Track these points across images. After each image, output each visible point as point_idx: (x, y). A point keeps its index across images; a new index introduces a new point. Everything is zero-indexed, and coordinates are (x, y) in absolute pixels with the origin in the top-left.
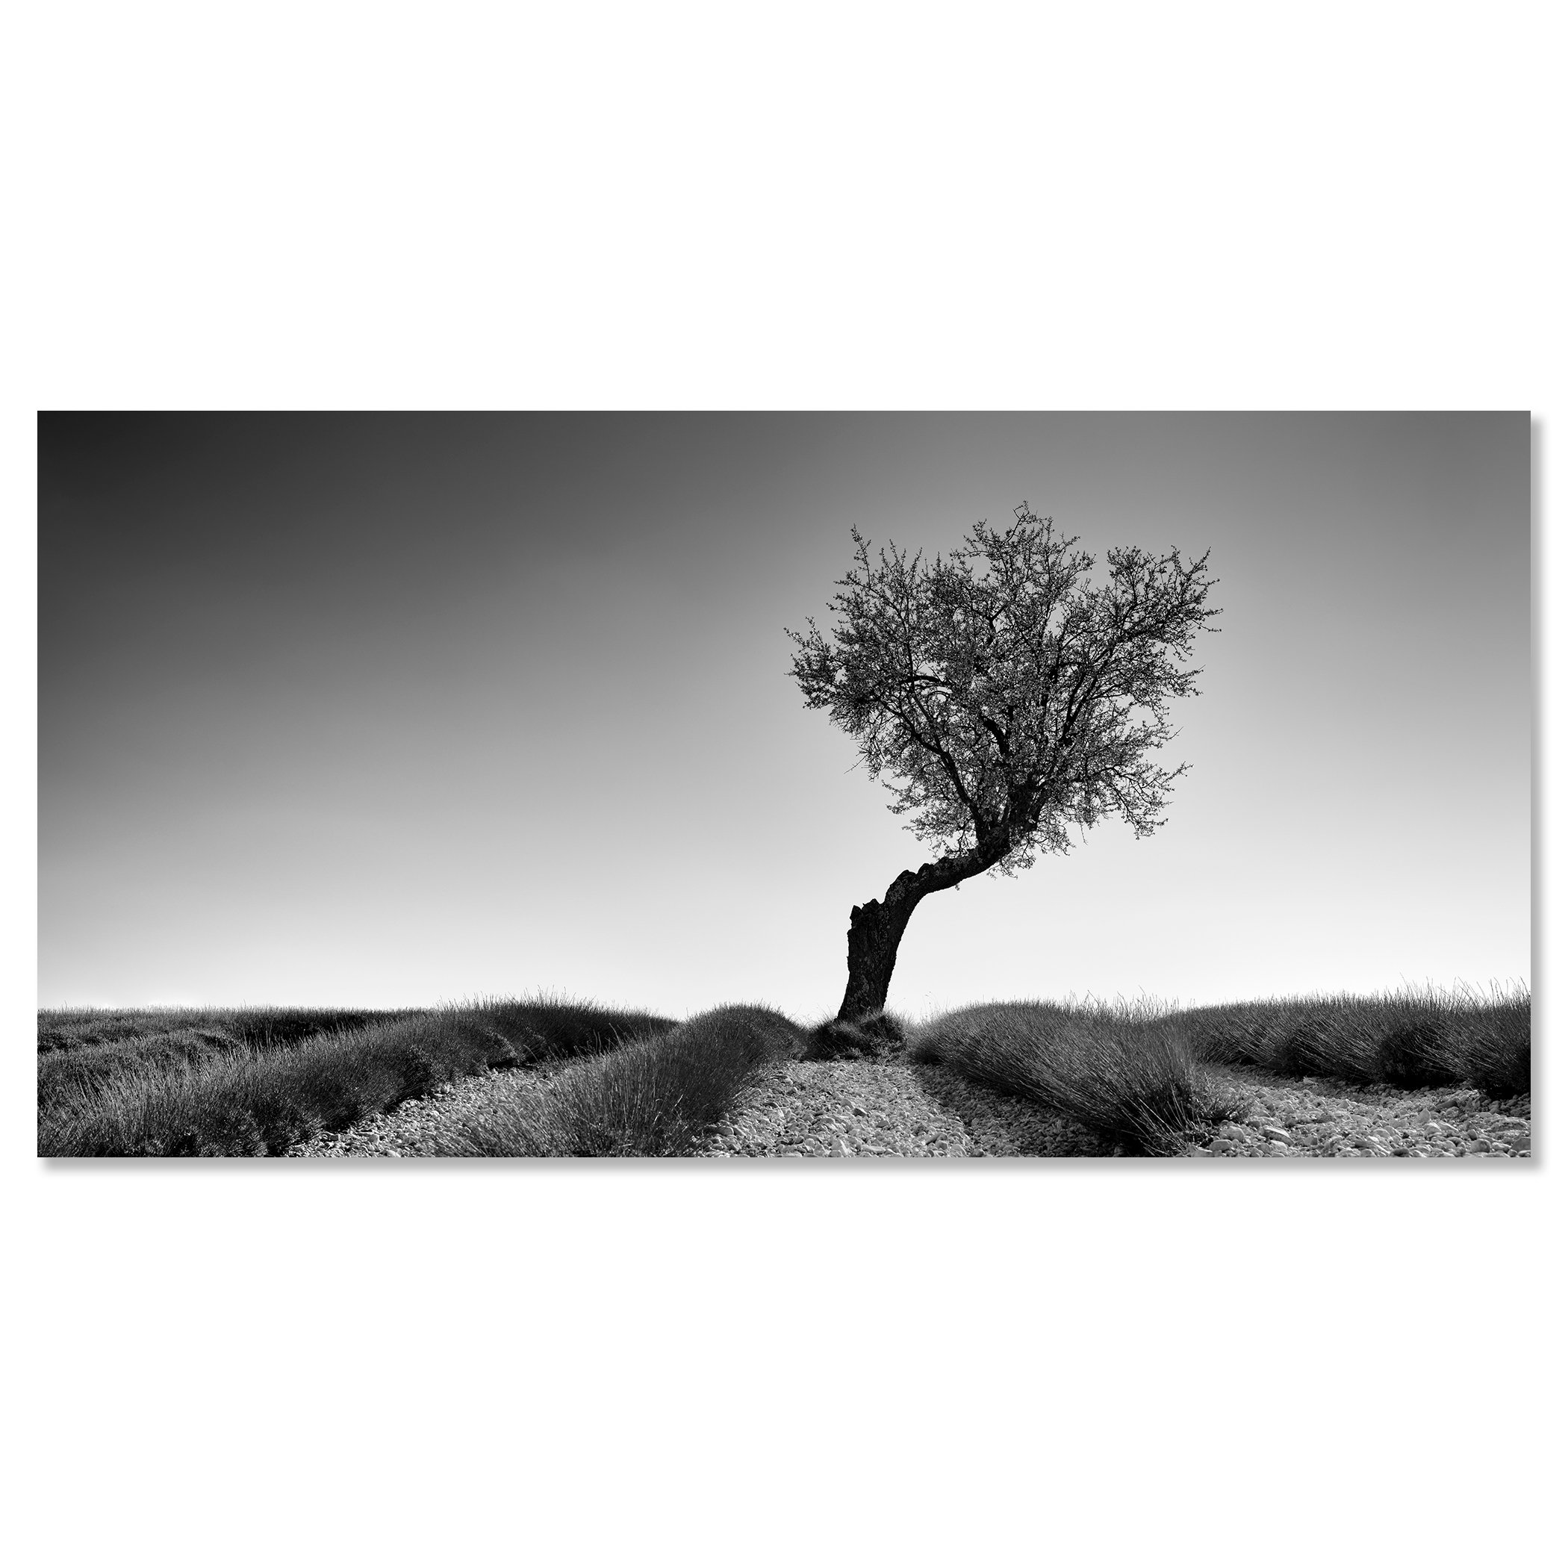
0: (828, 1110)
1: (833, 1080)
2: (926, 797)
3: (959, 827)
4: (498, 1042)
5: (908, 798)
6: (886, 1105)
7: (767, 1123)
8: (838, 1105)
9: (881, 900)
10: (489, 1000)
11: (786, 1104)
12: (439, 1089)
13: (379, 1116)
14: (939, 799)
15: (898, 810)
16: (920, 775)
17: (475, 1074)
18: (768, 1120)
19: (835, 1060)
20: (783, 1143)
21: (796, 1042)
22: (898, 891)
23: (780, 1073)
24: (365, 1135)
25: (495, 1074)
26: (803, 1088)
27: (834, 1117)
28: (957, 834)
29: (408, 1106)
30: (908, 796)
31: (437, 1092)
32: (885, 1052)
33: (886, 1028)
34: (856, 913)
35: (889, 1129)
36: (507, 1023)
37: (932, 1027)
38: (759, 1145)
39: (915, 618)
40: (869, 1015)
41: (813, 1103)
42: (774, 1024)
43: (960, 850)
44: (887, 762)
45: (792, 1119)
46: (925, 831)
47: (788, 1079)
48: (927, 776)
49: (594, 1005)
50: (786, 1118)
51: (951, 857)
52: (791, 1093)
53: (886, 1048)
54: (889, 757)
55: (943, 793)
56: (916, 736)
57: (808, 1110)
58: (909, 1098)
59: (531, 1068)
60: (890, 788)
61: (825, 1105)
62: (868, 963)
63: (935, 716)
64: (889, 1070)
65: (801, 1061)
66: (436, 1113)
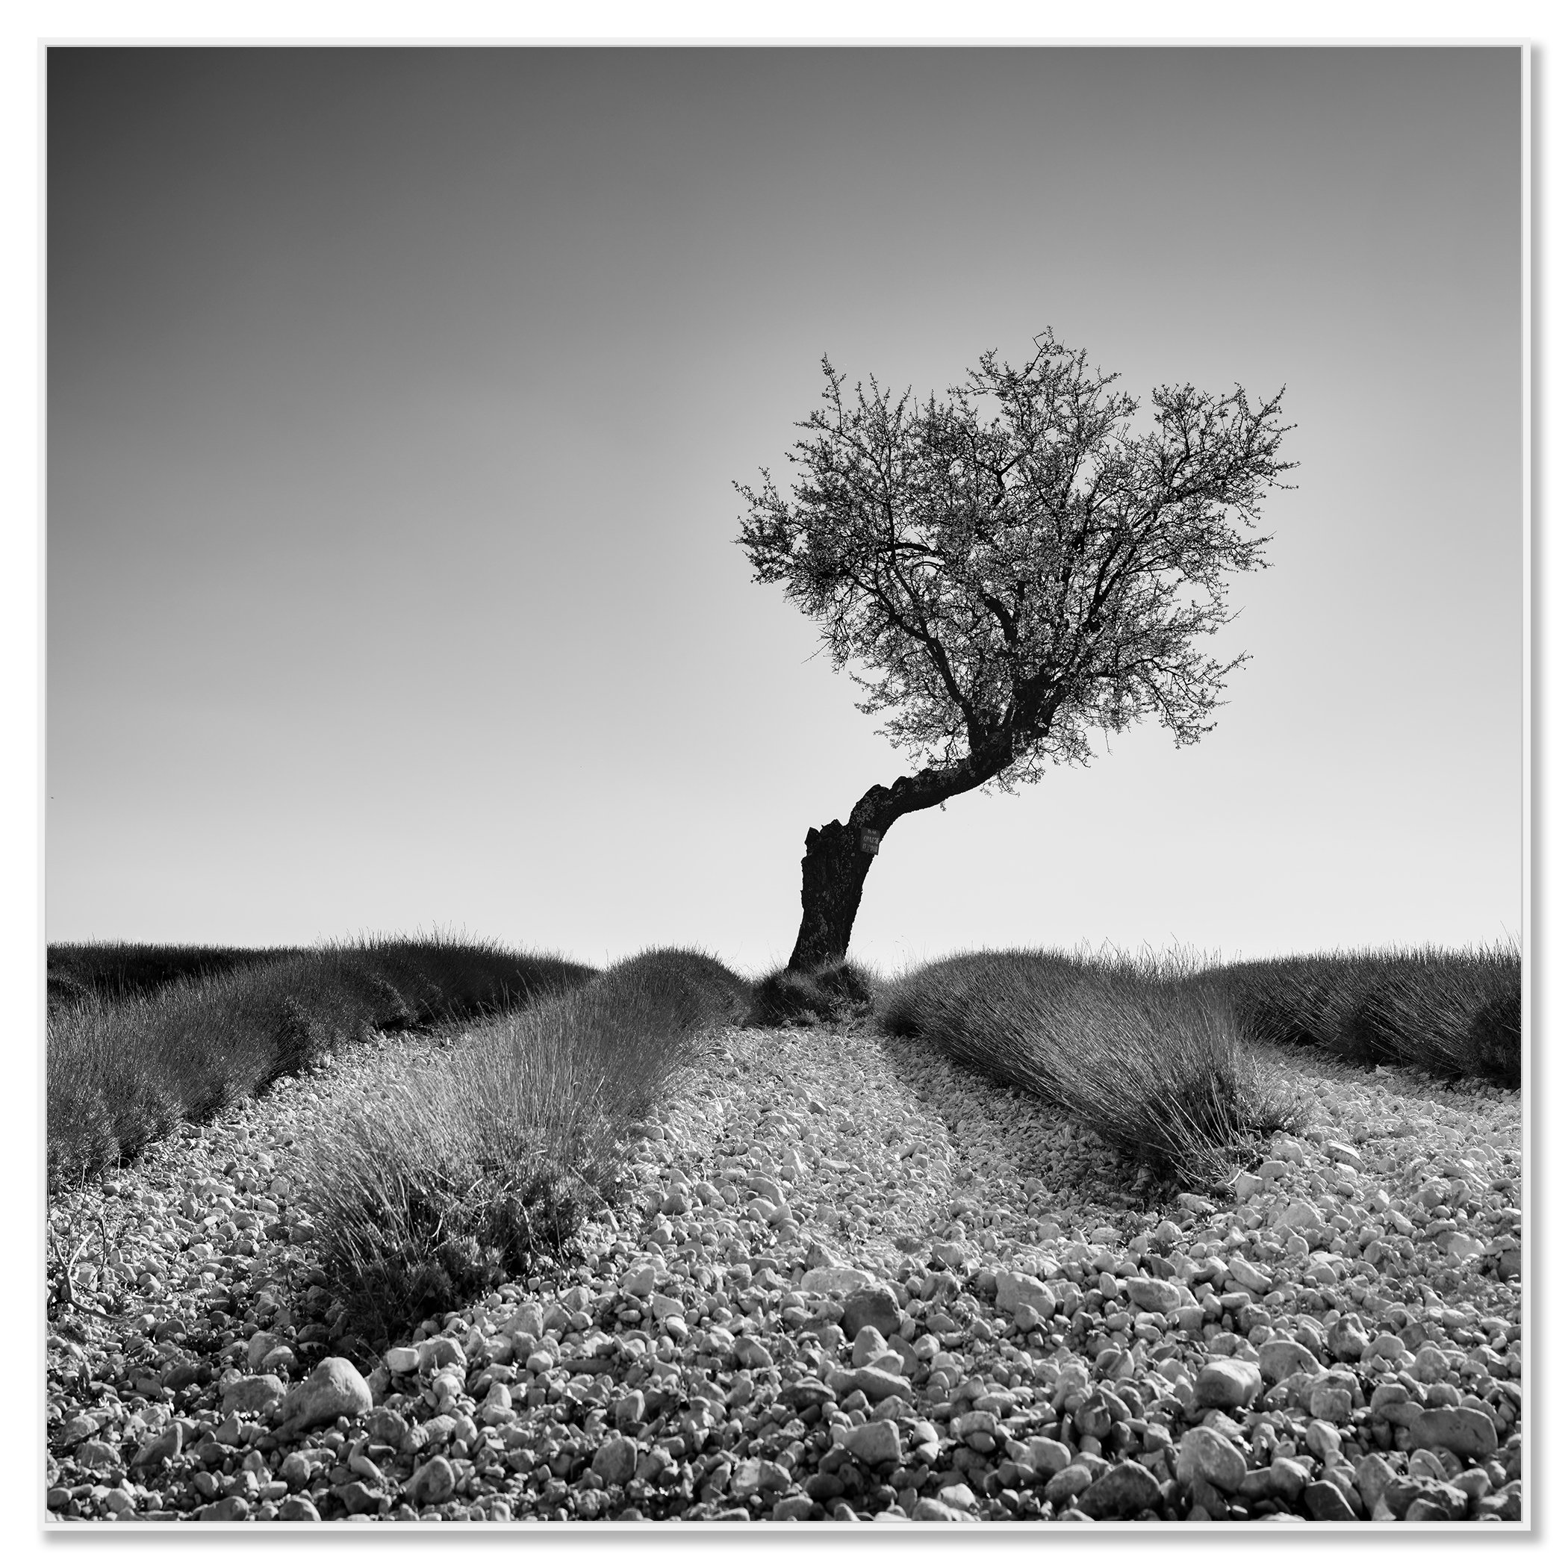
0: (778, 1104)
1: (784, 1057)
2: (906, 694)
3: (947, 731)
4: (387, 994)
5: (883, 694)
6: (850, 1097)
7: (703, 1122)
8: (790, 1097)
9: (844, 821)
10: (376, 937)
11: (725, 1093)
12: (318, 1062)
13: (248, 1101)
14: (922, 696)
15: (868, 709)
16: (900, 667)
17: (360, 1040)
18: (704, 1117)
19: (785, 1027)
20: (722, 1152)
21: (738, 1000)
22: (866, 810)
23: (718, 1045)
24: (233, 1129)
25: (382, 1040)
26: (746, 1069)
27: (785, 1114)
28: (944, 741)
29: (282, 1086)
30: (882, 693)
31: (315, 1066)
32: (846, 1016)
33: (849, 983)
34: (813, 837)
35: (853, 1135)
36: (398, 968)
37: (905, 982)
38: (693, 1155)
39: (899, 470)
40: (828, 964)
41: (758, 1092)
42: (711, 974)
43: (947, 760)
44: (857, 650)
45: (733, 1116)
46: (902, 736)
47: (728, 1055)
48: (908, 667)
49: (498, 947)
50: (726, 1115)
51: (936, 768)
52: (732, 1076)
53: (849, 1011)
54: (859, 644)
55: (927, 688)
56: (895, 619)
57: (753, 1104)
58: (878, 1088)
59: (424, 1032)
60: (860, 682)
61: (774, 1096)
62: (827, 898)
63: (920, 593)
64: (853, 1044)
65: (743, 1028)
66: (314, 1097)
